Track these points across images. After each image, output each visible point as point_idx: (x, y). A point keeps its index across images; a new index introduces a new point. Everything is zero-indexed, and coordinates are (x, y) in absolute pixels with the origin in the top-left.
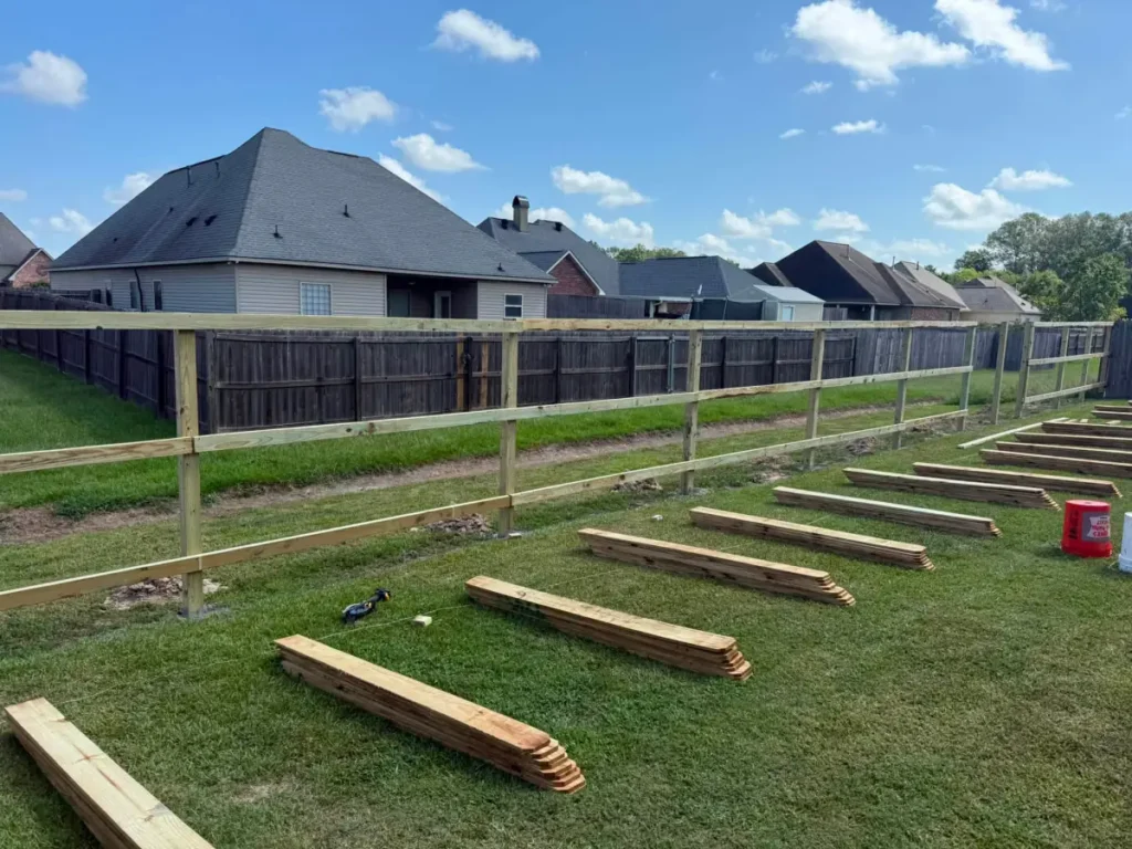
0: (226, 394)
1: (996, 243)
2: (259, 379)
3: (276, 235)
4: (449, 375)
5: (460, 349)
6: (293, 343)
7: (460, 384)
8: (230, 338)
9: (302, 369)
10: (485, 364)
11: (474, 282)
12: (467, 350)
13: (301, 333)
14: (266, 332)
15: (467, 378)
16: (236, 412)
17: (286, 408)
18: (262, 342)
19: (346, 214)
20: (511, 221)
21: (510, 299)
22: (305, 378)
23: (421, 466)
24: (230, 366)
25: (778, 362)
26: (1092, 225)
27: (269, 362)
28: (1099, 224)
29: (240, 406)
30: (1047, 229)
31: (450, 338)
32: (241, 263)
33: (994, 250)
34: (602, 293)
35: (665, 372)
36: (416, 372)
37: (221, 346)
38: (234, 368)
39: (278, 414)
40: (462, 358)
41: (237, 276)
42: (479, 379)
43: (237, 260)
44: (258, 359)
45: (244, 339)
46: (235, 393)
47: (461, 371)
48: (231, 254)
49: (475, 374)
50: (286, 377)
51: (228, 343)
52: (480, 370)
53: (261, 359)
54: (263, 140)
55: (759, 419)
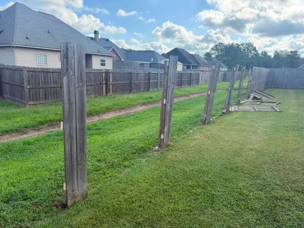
0: (31, 90)
1: (213, 50)
2: (42, 85)
3: (27, 38)
4: (101, 83)
5: (104, 75)
6: (52, 72)
7: (104, 86)
8: (32, 70)
9: (56, 81)
10: (111, 80)
11: (91, 55)
12: (106, 76)
13: (55, 69)
14: (44, 68)
15: (106, 84)
16: (35, 96)
17: (51, 95)
18: (42, 72)
19: (49, 32)
20: (94, 38)
21: (102, 61)
22: (57, 84)
23: (105, 113)
24: (32, 81)
25: (183, 80)
26: (234, 46)
27: (45, 79)
28: (236, 46)
29: (36, 94)
30: (224, 46)
31: (101, 71)
32: (16, 47)
33: (213, 52)
34: (123, 60)
35: (157, 82)
36: (91, 82)
37: (29, 73)
38: (33, 81)
39: (49, 97)
40: (105, 78)
41: (15, 51)
42: (110, 84)
43: (15, 46)
44: (41, 78)
45: (36, 71)
46: (34, 90)
47: (104, 82)
48: (13, 43)
49: (109, 83)
50: (51, 84)
51: (31, 72)
52: (110, 82)
53: (42, 78)
54: (17, 6)
55: (185, 96)
